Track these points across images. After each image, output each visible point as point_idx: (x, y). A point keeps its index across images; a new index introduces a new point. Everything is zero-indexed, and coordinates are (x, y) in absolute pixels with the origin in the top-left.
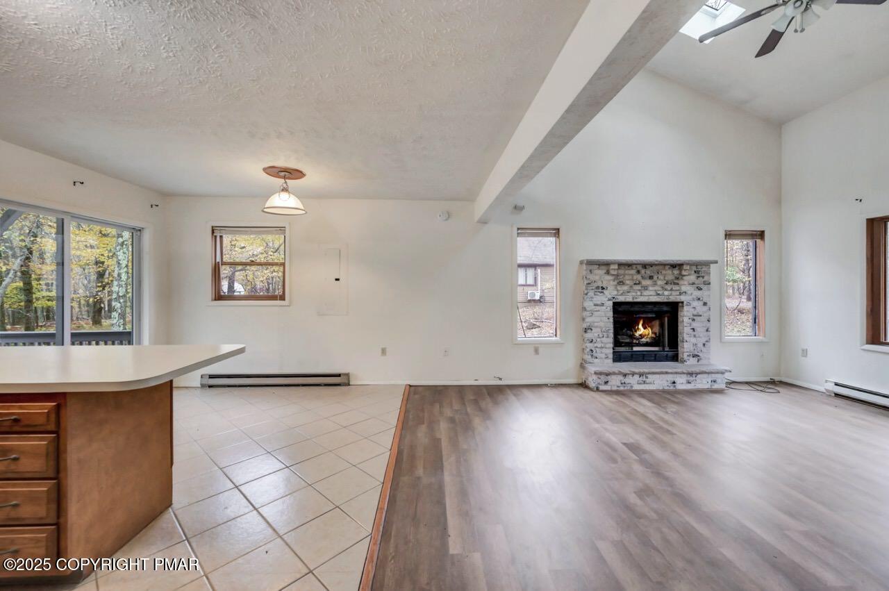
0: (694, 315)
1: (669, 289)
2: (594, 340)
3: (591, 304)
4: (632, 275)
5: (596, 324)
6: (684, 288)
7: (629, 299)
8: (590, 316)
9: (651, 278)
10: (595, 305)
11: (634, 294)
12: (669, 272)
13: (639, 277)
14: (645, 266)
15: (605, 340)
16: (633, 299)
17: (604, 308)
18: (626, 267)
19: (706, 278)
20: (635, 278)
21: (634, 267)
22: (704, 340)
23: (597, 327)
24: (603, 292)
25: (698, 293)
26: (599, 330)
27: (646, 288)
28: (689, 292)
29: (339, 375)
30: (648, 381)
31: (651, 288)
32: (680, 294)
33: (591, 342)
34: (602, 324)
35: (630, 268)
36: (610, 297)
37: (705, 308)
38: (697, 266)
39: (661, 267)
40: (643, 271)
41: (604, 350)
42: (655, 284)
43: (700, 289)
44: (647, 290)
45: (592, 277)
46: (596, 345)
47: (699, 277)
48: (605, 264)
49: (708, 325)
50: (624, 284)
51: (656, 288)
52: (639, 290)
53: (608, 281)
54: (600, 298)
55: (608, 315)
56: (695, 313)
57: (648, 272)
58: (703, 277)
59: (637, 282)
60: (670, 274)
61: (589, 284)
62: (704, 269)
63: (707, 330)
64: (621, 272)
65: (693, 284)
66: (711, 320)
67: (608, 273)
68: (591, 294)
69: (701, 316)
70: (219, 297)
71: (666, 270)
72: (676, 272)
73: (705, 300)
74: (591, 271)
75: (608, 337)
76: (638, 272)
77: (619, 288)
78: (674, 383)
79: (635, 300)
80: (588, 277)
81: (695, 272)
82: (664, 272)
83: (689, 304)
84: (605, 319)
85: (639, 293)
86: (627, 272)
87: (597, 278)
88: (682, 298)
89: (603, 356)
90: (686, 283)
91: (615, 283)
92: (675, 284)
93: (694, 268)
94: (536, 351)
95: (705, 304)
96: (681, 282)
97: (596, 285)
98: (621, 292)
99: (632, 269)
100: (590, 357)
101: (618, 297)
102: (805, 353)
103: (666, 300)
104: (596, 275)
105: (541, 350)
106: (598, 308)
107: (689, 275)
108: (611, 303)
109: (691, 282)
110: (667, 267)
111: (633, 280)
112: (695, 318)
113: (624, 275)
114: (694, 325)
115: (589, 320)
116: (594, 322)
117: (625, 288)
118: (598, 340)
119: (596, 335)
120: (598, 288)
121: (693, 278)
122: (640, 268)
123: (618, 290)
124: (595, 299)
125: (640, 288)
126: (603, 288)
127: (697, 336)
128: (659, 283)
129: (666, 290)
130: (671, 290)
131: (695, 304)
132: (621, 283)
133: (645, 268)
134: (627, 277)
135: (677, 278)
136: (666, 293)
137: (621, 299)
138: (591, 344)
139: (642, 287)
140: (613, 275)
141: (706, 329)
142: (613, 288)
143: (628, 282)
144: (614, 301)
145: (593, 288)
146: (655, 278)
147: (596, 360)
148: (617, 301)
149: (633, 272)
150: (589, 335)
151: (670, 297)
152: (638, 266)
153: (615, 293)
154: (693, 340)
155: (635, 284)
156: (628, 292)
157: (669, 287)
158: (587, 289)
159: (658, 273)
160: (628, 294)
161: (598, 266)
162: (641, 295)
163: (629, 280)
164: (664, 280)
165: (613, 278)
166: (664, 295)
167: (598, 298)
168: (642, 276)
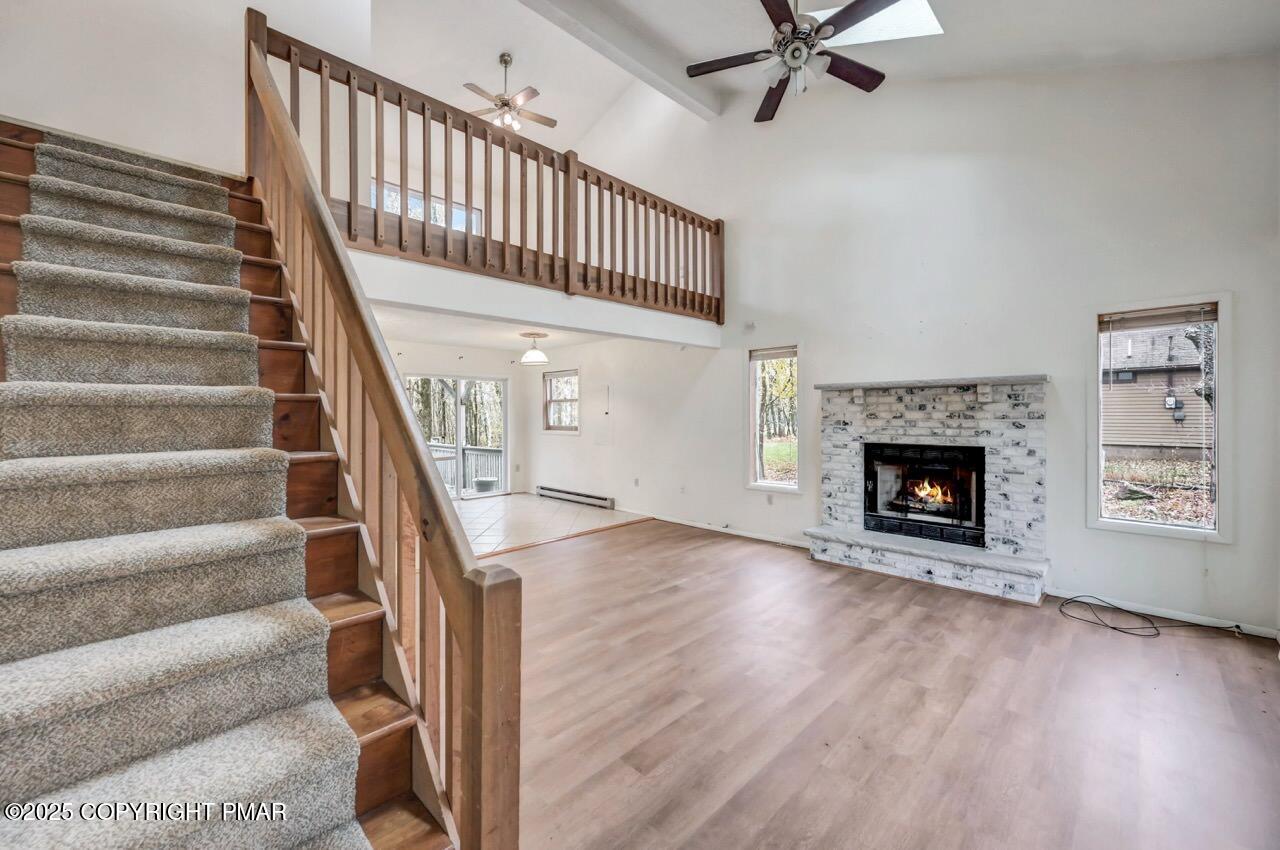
0: (1005, 472)
1: (954, 425)
2: (834, 494)
3: (829, 444)
4: (890, 404)
5: (835, 472)
6: (984, 425)
7: (885, 439)
8: (829, 461)
9: (922, 407)
10: (836, 446)
11: (893, 432)
12: (956, 398)
13: (900, 407)
14: (912, 389)
15: (848, 495)
16: (892, 439)
17: (847, 451)
18: (881, 393)
19: (1034, 407)
20: (894, 408)
21: (893, 392)
22: (1029, 517)
23: (836, 476)
24: (845, 429)
25: (1015, 434)
26: (840, 481)
27: (913, 424)
28: (997, 432)
29: (606, 499)
30: (885, 561)
31: (921, 424)
32: (977, 434)
33: (830, 496)
34: (844, 473)
35: (887, 393)
36: (856, 435)
37: (1031, 461)
38: (1012, 385)
39: (939, 391)
40: (907, 398)
41: (847, 510)
42: (930, 418)
43: (1019, 426)
44: (915, 426)
45: (830, 408)
46: (836, 501)
47: (1017, 405)
48: (847, 390)
49: (1038, 490)
50: (876, 417)
51: (930, 424)
52: (902, 427)
53: (854, 414)
54: (841, 437)
56: (1009, 467)
57: (918, 399)
58: (1027, 405)
59: (899, 415)
60: (957, 403)
61: (826, 417)
62: (1029, 390)
63: (1036, 500)
64: (872, 399)
65: (1005, 417)
66: (1046, 483)
67: (852, 401)
68: (829, 430)
69: (1022, 473)
70: (549, 428)
71: (950, 395)
72: (969, 397)
73: (1031, 446)
74: (829, 400)
75: (852, 492)
76: (900, 399)
77: (869, 423)
78: (929, 572)
79: (894, 442)
80: (825, 408)
81: (1009, 397)
82: (945, 398)
83: (995, 452)
84: (849, 467)
85: (901, 431)
86: (881, 400)
87: (837, 409)
88: (981, 441)
89: (846, 518)
90: (988, 415)
91: (864, 415)
92: (966, 417)
93: (1007, 390)
94: (770, 500)
95: (1031, 453)
96: (978, 415)
97: (835, 419)
98: (872, 429)
99: (890, 395)
100: (827, 516)
101: (870, 436)
103: (948, 444)
104: (835, 405)
105: (774, 500)
106: (838, 451)
107: (993, 402)
108: (857, 446)
109: (1000, 414)
110: (951, 390)
111: (891, 411)
112: (1007, 475)
113: (878, 405)
114: (1006, 488)
115: (827, 466)
116: (833, 470)
117: (879, 423)
118: (839, 494)
119: (836, 487)
120: (838, 422)
121: (1004, 406)
122: (901, 392)
123: (867, 427)
124: (835, 438)
125: (903, 424)
126: (846, 424)
127: (1013, 507)
128: (936, 415)
129: (948, 427)
130: (960, 427)
131: (1009, 452)
132: (872, 416)
133: (912, 393)
134: (881, 408)
135: (971, 408)
136: (949, 432)
137: (873, 439)
138: (829, 499)
139: (906, 422)
140: (860, 404)
141: (1032, 497)
142: (860, 423)
143: (883, 415)
145: (832, 423)
146: (929, 407)
147: (835, 522)
148: (866, 441)
149: (892, 399)
150: (827, 487)
151: (957, 439)
152: (899, 390)
153: (864, 430)
154: (1005, 514)
155: (894, 417)
156: (883, 429)
157: (954, 423)
158: (823, 424)
159: (934, 400)
160: (884, 432)
161: (837, 393)
162: (905, 434)
163: (885, 411)
164: (946, 410)
165: (859, 409)
166: (945, 436)
167: (839, 436)
168: (906, 406)
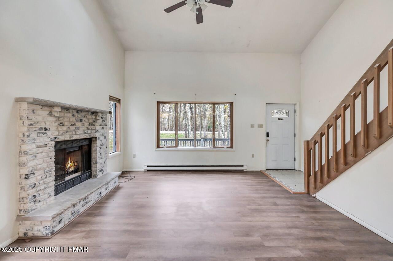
1: (90, 129)
2: (37, 184)
3: (34, 146)
4: (69, 117)
5: (38, 167)
6: (97, 128)
7: (67, 138)
8: (34, 159)
9: (81, 120)
10: (38, 147)
11: (70, 133)
13: (73, 120)
14: (79, 111)
15: (47, 180)
16: (70, 137)
17: (46, 149)
18: (65, 110)
19: (105, 122)
20: (71, 120)
21: (71, 111)
22: (104, 160)
23: (39, 169)
24: (45, 133)
25: (102, 131)
26: (41, 172)
27: (78, 128)
28: (99, 131)
31: (81, 129)
32: (96, 132)
33: (34, 187)
34: (44, 165)
35: (68, 112)
36: (52, 137)
37: (105, 140)
38: (102, 114)
39: (87, 113)
40: (76, 115)
41: (46, 190)
42: (83, 125)
43: (103, 129)
44: (79, 130)
45: (34, 118)
46: (39, 188)
47: (103, 121)
48: (49, 106)
49: (106, 150)
50: (63, 125)
51: (84, 128)
52: (74, 130)
53: (50, 122)
54: (43, 140)
55: (50, 155)
56: (101, 143)
57: (80, 116)
59: (73, 124)
60: (91, 118)
61: (31, 125)
62: (105, 116)
64: (62, 114)
65: (101, 125)
66: (107, 147)
67: (50, 114)
68: (34, 135)
69: (103, 145)
71: (89, 115)
72: (94, 117)
73: (105, 135)
74: (33, 111)
76: (74, 115)
77: (60, 129)
78: (101, 193)
79: (72, 138)
80: (30, 117)
81: (101, 118)
82: (88, 117)
83: (99, 138)
84: (48, 159)
86: (66, 114)
87: (40, 119)
88: (97, 135)
89: (46, 196)
90: (98, 124)
91: (57, 124)
92: (93, 125)
95: (105, 137)
96: (96, 124)
97: (38, 126)
98: (62, 132)
100: (33, 203)
101: (59, 137)
102: (134, 156)
103: (89, 137)
104: (39, 115)
106: (41, 150)
107: (99, 119)
108: (53, 143)
110: (89, 113)
111: (69, 121)
112: (101, 146)
113: (64, 117)
114: (101, 151)
115: (30, 164)
116: (36, 165)
117: (65, 128)
118: (42, 182)
119: (39, 178)
120: (41, 129)
121: (101, 121)
122: (75, 112)
123: (59, 131)
124: (38, 141)
126: (46, 129)
127: (102, 158)
128: (86, 124)
130: (92, 129)
131: (102, 138)
132: (61, 124)
133: (78, 113)
134: (66, 119)
135: (94, 122)
136: (89, 132)
137: (62, 138)
138: (34, 190)
139: (76, 127)
140: (55, 116)
141: (105, 152)
142: (55, 128)
143: (66, 124)
144: (56, 140)
145: (37, 129)
146: (83, 120)
147: (39, 205)
148: (58, 140)
149: (70, 115)
150: (31, 181)
151: (91, 134)
152: (73, 110)
153: (57, 133)
154: (101, 161)
155: (71, 125)
156: (67, 132)
158: (29, 131)
159: (85, 117)
160: (67, 134)
161: (41, 107)
162: (75, 134)
163: (67, 121)
164: (88, 122)
165: (54, 119)
166: (88, 133)
167: (41, 139)
168: (76, 119)
